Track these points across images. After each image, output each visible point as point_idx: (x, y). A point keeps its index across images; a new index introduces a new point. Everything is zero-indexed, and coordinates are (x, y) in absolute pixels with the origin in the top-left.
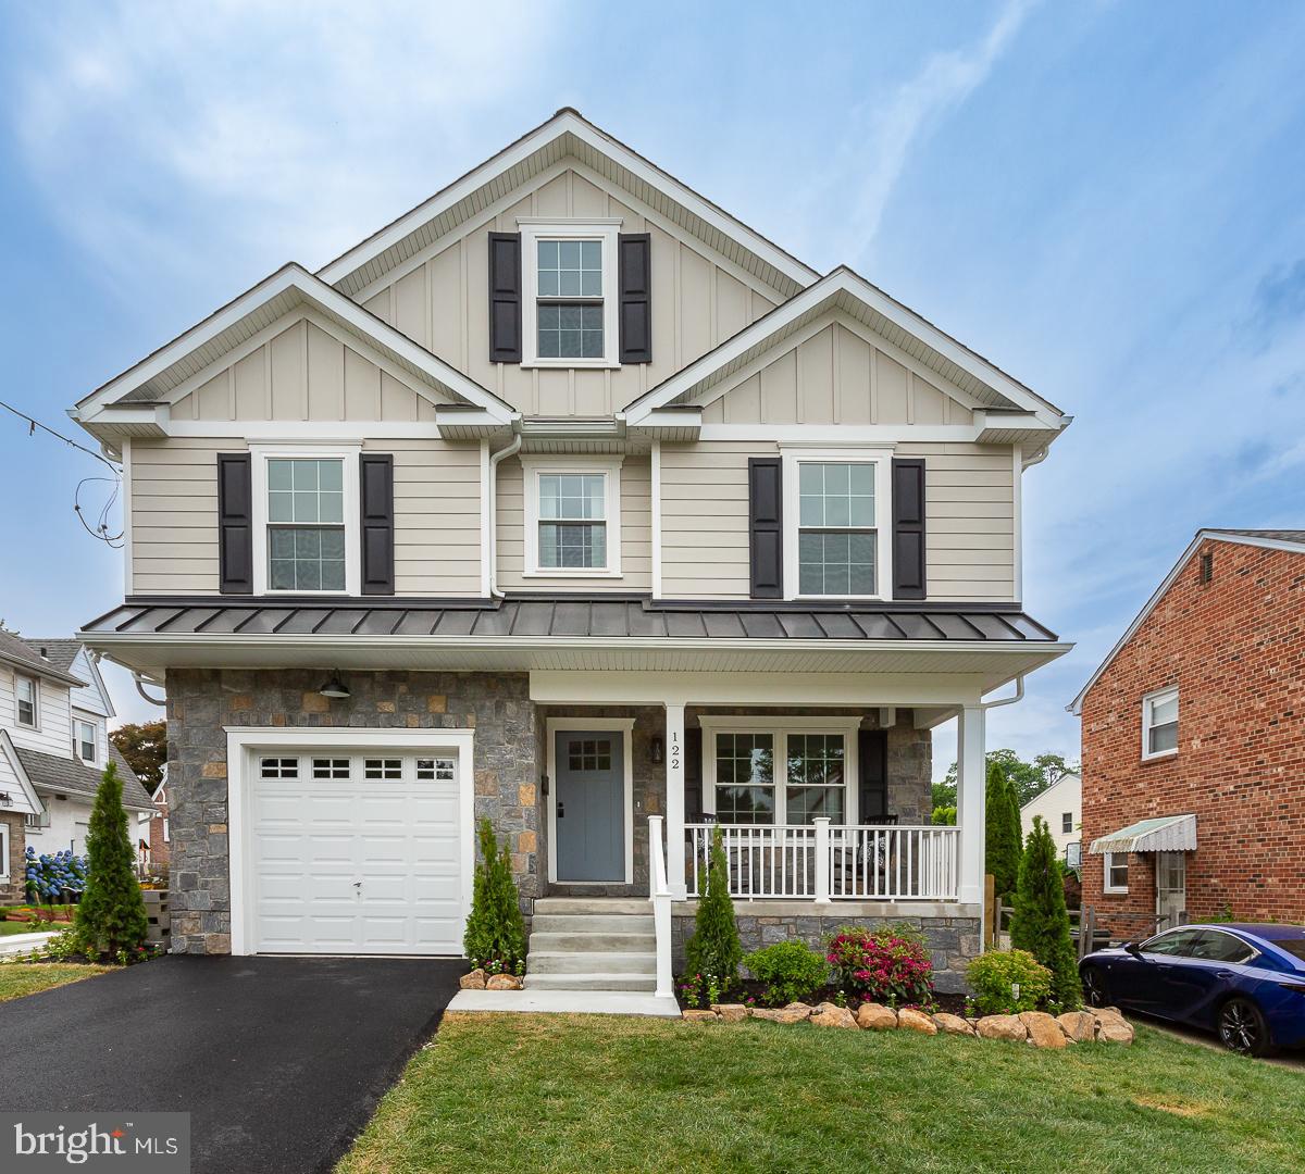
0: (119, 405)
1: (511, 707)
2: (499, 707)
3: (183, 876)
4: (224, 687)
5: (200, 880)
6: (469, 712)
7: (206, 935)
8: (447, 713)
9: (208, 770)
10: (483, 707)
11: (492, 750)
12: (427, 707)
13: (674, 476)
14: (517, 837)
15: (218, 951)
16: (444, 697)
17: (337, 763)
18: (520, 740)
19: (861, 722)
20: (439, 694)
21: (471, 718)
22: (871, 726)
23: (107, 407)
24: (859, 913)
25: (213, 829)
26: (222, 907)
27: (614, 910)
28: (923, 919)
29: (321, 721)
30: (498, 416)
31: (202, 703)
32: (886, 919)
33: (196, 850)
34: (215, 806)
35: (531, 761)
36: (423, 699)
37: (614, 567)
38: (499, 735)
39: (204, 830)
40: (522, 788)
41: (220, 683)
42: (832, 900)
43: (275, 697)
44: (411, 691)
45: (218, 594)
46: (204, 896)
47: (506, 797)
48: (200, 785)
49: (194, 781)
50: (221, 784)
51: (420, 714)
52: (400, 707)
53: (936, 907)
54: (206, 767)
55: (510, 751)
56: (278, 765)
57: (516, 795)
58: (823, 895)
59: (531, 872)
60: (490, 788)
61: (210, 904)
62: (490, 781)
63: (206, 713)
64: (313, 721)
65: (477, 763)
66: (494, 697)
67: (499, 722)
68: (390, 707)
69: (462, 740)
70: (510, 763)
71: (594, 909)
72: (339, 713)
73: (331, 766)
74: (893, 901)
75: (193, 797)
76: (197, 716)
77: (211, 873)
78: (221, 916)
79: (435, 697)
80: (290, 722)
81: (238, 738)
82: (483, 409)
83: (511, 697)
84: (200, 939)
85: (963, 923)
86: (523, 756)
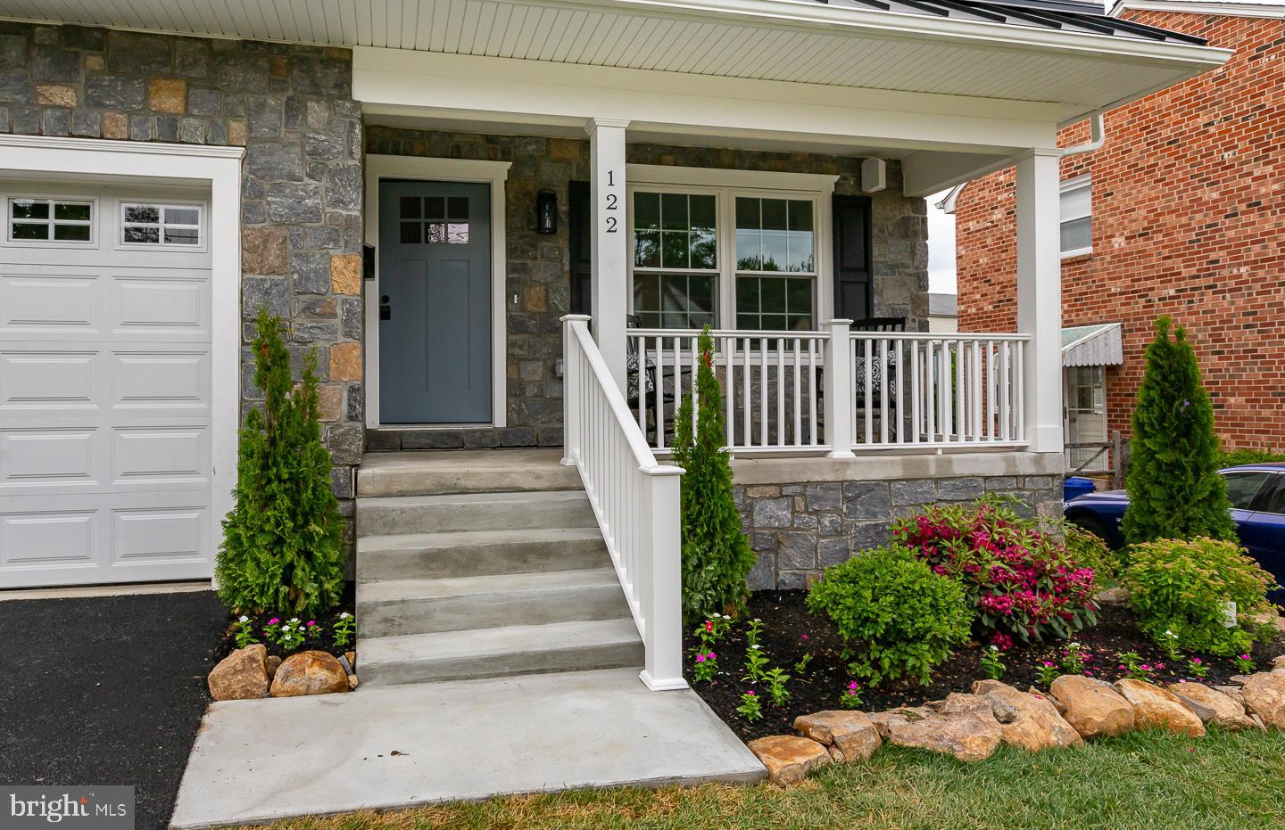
1: (316, 112)
2: (294, 110)
6: (234, 115)
8: (188, 114)
10: (261, 106)
11: (277, 189)
12: (147, 95)
14: (327, 352)
16: (183, 85)
18: (333, 174)
19: (836, 184)
20: (171, 77)
21: (237, 128)
22: (849, 190)
24: (897, 473)
27: (506, 482)
28: (986, 478)
32: (937, 480)
35: (355, 212)
36: (138, 85)
38: (293, 161)
40: (338, 263)
42: (858, 453)
44: (114, 70)
47: (305, 278)
51: (130, 114)
52: (88, 97)
53: (1005, 460)
55: (314, 193)
57: (325, 275)
58: (842, 444)
59: (351, 418)
60: (272, 259)
62: (274, 247)
65: (249, 212)
66: (283, 90)
67: (293, 137)
68: (65, 96)
69: (218, 167)
70: (314, 214)
71: (470, 484)
74: (940, 452)
79: (163, 82)
83: (316, 91)
85: (1040, 482)
86: (339, 202)
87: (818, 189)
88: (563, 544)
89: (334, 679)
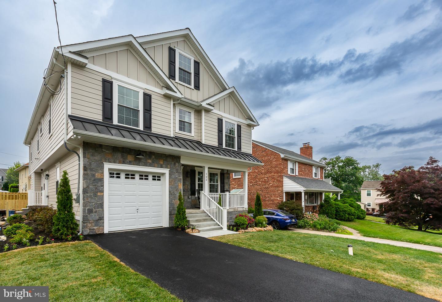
0: (74, 53)
1: (177, 164)
2: (175, 164)
3: (88, 209)
4: (104, 150)
5: (94, 210)
6: (168, 164)
7: (95, 228)
8: (163, 164)
9: (97, 175)
10: (171, 163)
11: (173, 174)
12: (159, 161)
13: (207, 118)
14: (178, 196)
15: (99, 233)
16: (163, 160)
17: (132, 175)
18: (179, 172)
20: (162, 159)
21: (169, 166)
23: (70, 52)
25: (99, 194)
26: (101, 218)
27: (196, 212)
28: (241, 211)
29: (132, 163)
31: (96, 154)
32: (237, 211)
33: (93, 201)
34: (100, 187)
35: (181, 178)
36: (158, 160)
37: (193, 134)
38: (175, 171)
39: (96, 194)
40: (179, 184)
41: (102, 149)
42: (229, 208)
43: (119, 155)
44: (155, 158)
45: (102, 121)
46: (95, 215)
47: (176, 186)
48: (95, 180)
49: (93, 179)
50: (102, 180)
51: (157, 164)
52: (152, 161)
53: (243, 209)
54: (97, 174)
55: (177, 175)
56: (116, 174)
57: (178, 186)
60: (173, 184)
61: (97, 218)
62: (172, 182)
63: (98, 157)
64: (130, 163)
65: (170, 177)
66: (174, 161)
67: (175, 168)
68: (150, 161)
69: (166, 171)
70: (177, 178)
71: (193, 213)
72: (137, 162)
73: (130, 175)
74: (237, 208)
75: (92, 183)
76: (94, 158)
77: (98, 208)
78: (101, 221)
79: (161, 160)
80: (124, 163)
81: (107, 166)
82: (176, 92)
83: (177, 162)
84: (94, 229)
85: (246, 212)
86: (180, 176)
87: (219, 172)
88: (208, 219)
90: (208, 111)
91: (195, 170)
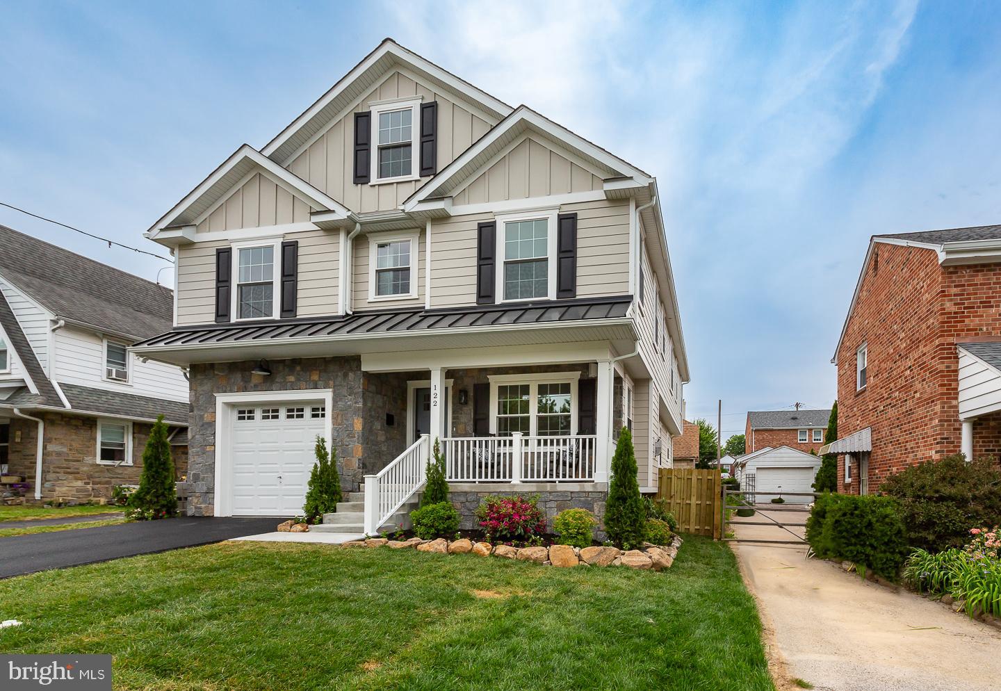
0: (167, 229)
1: (351, 375)
2: (345, 375)
3: (194, 474)
4: (216, 372)
5: (202, 476)
6: (330, 379)
7: (203, 506)
8: (320, 380)
9: (207, 418)
10: (337, 376)
11: (341, 400)
12: (310, 376)
13: (439, 237)
14: (352, 448)
15: (208, 515)
16: (319, 372)
17: (273, 411)
18: (355, 394)
19: (580, 373)
20: (316, 370)
21: (331, 383)
23: (161, 230)
24: (534, 489)
25: (208, 448)
26: (210, 491)
28: (572, 492)
29: (259, 388)
30: (341, 214)
31: (205, 381)
32: (550, 493)
33: (200, 460)
34: (209, 437)
35: (360, 405)
36: (308, 373)
37: (414, 293)
38: (344, 391)
39: (204, 449)
40: (356, 421)
41: (214, 370)
42: (524, 482)
43: (238, 377)
44: (302, 370)
45: (214, 323)
46: (202, 485)
47: (347, 426)
48: (203, 425)
49: (201, 423)
50: (212, 424)
51: (306, 382)
52: (297, 379)
53: (580, 485)
54: (206, 415)
55: (349, 400)
56: (245, 413)
57: (352, 425)
58: (516, 479)
59: (359, 468)
60: (339, 421)
61: (205, 489)
62: (340, 417)
63: (207, 387)
64: (256, 388)
65: (334, 407)
66: (343, 370)
67: (345, 384)
68: (292, 379)
69: (327, 395)
70: (350, 406)
72: (269, 383)
73: (271, 411)
74: (557, 482)
75: (199, 431)
76: (202, 389)
77: (207, 473)
78: (210, 495)
79: (314, 372)
80: (245, 389)
81: (221, 399)
82: (333, 211)
83: (351, 370)
84: (200, 508)
85: (595, 495)
86: (356, 403)
87: (573, 378)
89: (302, 529)
90: (441, 218)
91: (489, 383)
